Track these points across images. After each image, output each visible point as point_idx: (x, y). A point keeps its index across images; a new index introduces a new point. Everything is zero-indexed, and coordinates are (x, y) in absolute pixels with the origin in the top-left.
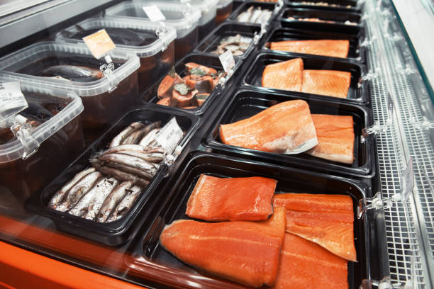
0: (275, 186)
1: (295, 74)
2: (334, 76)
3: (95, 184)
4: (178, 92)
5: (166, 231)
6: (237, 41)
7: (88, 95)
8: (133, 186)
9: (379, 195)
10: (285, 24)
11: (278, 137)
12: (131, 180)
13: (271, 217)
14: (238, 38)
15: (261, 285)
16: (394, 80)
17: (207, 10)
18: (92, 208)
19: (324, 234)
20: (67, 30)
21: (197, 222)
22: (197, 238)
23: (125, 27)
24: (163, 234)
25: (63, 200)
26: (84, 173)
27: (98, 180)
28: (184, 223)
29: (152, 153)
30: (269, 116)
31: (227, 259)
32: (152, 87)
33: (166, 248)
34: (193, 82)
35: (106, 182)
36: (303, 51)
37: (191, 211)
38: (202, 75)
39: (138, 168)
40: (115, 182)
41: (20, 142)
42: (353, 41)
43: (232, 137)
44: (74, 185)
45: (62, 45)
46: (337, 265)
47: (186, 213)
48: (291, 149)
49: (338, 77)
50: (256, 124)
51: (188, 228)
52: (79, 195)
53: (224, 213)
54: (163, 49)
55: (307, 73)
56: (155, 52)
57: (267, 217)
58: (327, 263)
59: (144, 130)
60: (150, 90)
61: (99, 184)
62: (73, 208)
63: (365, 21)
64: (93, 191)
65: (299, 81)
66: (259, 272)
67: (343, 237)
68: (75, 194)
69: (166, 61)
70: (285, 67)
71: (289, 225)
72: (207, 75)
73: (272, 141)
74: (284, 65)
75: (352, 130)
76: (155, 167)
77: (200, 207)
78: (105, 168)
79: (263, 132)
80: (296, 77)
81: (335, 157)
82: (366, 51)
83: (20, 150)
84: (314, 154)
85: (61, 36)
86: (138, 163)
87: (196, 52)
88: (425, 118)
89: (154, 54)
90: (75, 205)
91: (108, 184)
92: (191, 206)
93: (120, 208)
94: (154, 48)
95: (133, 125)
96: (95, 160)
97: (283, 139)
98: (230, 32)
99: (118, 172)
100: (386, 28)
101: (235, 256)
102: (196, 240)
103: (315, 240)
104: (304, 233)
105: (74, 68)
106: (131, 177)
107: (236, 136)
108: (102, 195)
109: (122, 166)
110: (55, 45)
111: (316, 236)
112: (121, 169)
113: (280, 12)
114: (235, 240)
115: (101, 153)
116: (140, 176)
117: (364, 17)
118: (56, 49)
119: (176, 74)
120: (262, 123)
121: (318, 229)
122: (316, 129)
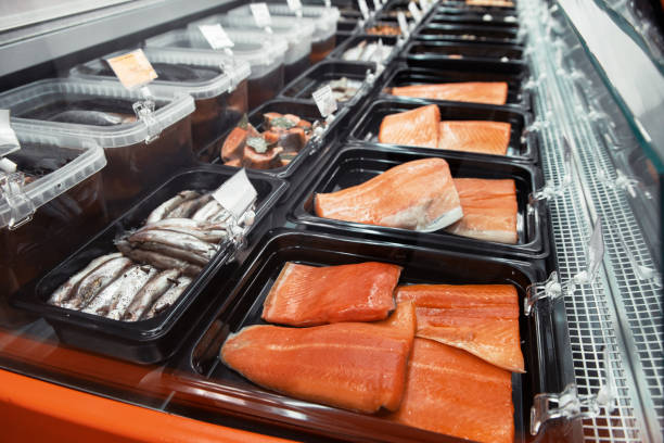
0: (399, 273)
1: (428, 127)
2: (486, 129)
3: (121, 273)
4: (253, 149)
5: (231, 342)
6: (343, 86)
7: (114, 146)
8: (180, 276)
9: (554, 276)
10: (412, 63)
11: (404, 208)
12: (178, 268)
13: (392, 314)
14: (344, 82)
15: (378, 409)
16: (573, 130)
17: (297, 42)
18: (115, 307)
19: (474, 336)
20: (86, 64)
21: (279, 328)
22: (279, 348)
23: (175, 62)
24: (226, 346)
25: (71, 295)
26: (105, 258)
27: (127, 268)
28: (260, 329)
29: (211, 229)
30: (389, 180)
31: (324, 374)
32: (213, 143)
33: (230, 366)
34: (275, 135)
35: (139, 270)
36: (440, 97)
37: (270, 313)
38: (289, 127)
39: (189, 249)
40: (153, 271)
41: (5, 202)
42: (512, 84)
43: (333, 211)
44: (89, 274)
45: (78, 84)
46: (494, 379)
47: (263, 316)
48: (423, 225)
49: (491, 129)
50: (370, 192)
51: (265, 335)
52: (96, 288)
53: (320, 312)
54: (230, 89)
55: (446, 126)
56: (217, 91)
57: (386, 313)
58: (479, 377)
59: (200, 200)
60: (209, 146)
61: (127, 273)
62: (86, 307)
63: (529, 56)
64: (118, 283)
65: (435, 135)
66: (374, 389)
67: (504, 339)
68: (89, 287)
69: (235, 108)
70: (413, 118)
71: (420, 327)
72: (296, 127)
73: (394, 213)
74: (411, 115)
75: (515, 197)
76: (214, 248)
77: (283, 306)
78: (137, 251)
79: (380, 202)
80: (430, 130)
81: (489, 235)
82: (532, 95)
83: (5, 214)
84: (457, 231)
85: (77, 73)
86: (188, 242)
87: (281, 98)
88: (619, 172)
89: (215, 95)
90: (89, 303)
91: (141, 273)
92: (270, 306)
93: (159, 305)
94: (217, 87)
95: (183, 193)
96: (122, 242)
97: (411, 211)
98: (331, 74)
99: (158, 257)
100: (558, 61)
101: (337, 370)
102: (277, 352)
103: (460, 345)
104: (443, 336)
105: (94, 113)
106: (178, 262)
107: (340, 209)
108: (131, 287)
109: (164, 247)
110: (67, 85)
111: (463, 339)
112: (162, 252)
113: (405, 47)
114: (337, 346)
115: (132, 232)
116: (191, 261)
117: (528, 50)
118: (68, 90)
119: (249, 124)
120: (378, 191)
121: (464, 329)
122: (460, 197)
